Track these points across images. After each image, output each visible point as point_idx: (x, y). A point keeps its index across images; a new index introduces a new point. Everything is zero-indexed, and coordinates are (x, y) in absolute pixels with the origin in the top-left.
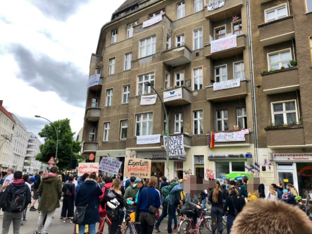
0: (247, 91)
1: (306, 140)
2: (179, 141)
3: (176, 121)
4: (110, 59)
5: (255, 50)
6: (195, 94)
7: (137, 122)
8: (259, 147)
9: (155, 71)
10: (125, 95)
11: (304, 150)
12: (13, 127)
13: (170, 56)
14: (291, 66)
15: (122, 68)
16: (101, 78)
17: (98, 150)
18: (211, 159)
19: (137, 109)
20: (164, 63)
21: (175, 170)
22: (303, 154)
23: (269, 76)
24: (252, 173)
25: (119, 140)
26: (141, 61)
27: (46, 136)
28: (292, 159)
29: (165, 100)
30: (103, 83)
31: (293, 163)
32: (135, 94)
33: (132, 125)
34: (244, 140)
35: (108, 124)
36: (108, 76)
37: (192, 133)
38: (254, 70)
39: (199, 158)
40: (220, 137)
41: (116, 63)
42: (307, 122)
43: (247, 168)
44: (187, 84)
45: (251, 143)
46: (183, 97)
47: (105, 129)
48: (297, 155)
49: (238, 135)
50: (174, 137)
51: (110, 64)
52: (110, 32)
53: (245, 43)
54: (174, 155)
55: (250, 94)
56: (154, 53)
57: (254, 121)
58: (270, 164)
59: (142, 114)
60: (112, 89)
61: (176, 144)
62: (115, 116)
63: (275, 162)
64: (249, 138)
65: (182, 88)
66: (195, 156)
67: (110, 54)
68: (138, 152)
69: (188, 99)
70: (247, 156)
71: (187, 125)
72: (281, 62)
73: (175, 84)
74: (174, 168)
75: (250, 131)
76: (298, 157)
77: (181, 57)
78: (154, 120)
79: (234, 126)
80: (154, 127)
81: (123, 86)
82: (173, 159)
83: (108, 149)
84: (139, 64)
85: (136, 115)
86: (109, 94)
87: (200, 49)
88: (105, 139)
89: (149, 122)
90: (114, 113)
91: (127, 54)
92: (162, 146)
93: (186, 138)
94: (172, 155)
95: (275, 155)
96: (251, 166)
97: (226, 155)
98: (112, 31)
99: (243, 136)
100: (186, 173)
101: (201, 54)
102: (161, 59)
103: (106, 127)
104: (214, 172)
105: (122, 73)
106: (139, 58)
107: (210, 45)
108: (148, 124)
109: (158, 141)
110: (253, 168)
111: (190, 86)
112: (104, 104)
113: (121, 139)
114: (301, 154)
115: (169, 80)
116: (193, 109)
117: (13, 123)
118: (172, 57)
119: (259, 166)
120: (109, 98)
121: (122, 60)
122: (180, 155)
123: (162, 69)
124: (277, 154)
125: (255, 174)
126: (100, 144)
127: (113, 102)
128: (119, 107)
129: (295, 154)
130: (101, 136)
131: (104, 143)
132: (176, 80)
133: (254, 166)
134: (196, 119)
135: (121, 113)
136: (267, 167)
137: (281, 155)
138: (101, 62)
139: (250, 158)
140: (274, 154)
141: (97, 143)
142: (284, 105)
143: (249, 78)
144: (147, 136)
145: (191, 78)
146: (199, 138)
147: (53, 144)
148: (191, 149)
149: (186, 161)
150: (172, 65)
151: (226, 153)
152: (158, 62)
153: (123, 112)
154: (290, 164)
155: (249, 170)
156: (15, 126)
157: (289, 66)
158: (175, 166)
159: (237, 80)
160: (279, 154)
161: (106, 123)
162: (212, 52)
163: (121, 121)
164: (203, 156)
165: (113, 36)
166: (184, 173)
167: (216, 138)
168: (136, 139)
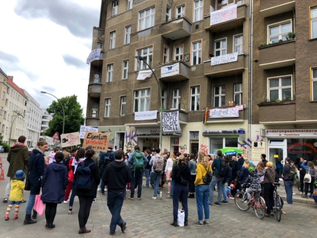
0: (245, 66)
1: (297, 116)
2: (174, 117)
3: (174, 97)
4: (111, 33)
5: (255, 22)
6: (194, 69)
7: (135, 98)
8: (252, 124)
9: (153, 44)
10: (125, 71)
11: (296, 127)
12: (26, 104)
13: (169, 29)
14: (289, 39)
15: (123, 42)
16: (102, 52)
17: (100, 125)
18: (205, 134)
19: (135, 85)
20: (163, 37)
21: (171, 146)
22: (295, 130)
23: (266, 49)
24: (244, 149)
25: (120, 116)
26: (140, 35)
27: (53, 112)
28: (283, 135)
29: (162, 76)
30: (104, 58)
31: (284, 139)
32: (133, 70)
33: (131, 101)
34: (238, 116)
35: (109, 100)
36: (109, 50)
37: (188, 109)
38: (253, 44)
39: (194, 133)
40: (215, 113)
41: (116, 36)
42: (300, 98)
43: (240, 144)
44: (186, 58)
45: (244, 119)
46: (180, 72)
47: (106, 105)
48: (288, 131)
49: (232, 111)
50: (170, 113)
51: (111, 38)
52: (111, 3)
53: (246, 14)
54: (170, 131)
55: (247, 69)
56: (153, 25)
57: (249, 97)
58: (262, 140)
59: (140, 90)
60: (112, 64)
61: (172, 120)
62: (115, 92)
63: (266, 138)
64: (243, 114)
65: (180, 63)
66: (191, 132)
67: (111, 27)
68: (137, 128)
69: (185, 74)
70: (239, 132)
71: (184, 101)
72: (281, 34)
73: (175, 59)
74: (171, 144)
75: (245, 107)
76: (289, 133)
77: (180, 30)
78: (151, 96)
79: (230, 102)
80: (151, 103)
81: (124, 61)
82: (170, 135)
83: (110, 125)
84: (138, 37)
85: (134, 91)
86: (110, 69)
87: (200, 21)
88: (107, 115)
89: (147, 98)
90: (115, 89)
91: (127, 27)
92: (158, 122)
93: (181, 114)
94: (168, 131)
95: (267, 132)
96: (244, 142)
97: (220, 131)
98: (113, 2)
99: (237, 112)
100: (181, 149)
101: (201, 26)
102: (159, 32)
103: (107, 103)
104: (208, 148)
105: (122, 47)
106: (138, 30)
107: (210, 17)
108: (145, 99)
109: (155, 117)
110: (246, 143)
111: (189, 61)
112: (105, 80)
113: (121, 115)
114: (292, 130)
115: (168, 55)
116: (190, 84)
117: (25, 100)
118: (170, 30)
119: (251, 142)
120: (110, 73)
121: (123, 33)
122: (176, 131)
123: (160, 42)
124: (269, 130)
125: (247, 150)
126: (101, 120)
127: (114, 78)
128: (120, 83)
129: (287, 130)
130: (102, 112)
131: (105, 119)
132: (175, 55)
133: (247, 142)
134: (193, 95)
135: (121, 89)
136: (259, 143)
137: (273, 132)
138: (103, 36)
139: (243, 134)
140: (266, 130)
141: (98, 119)
142: (280, 81)
143: (247, 52)
144: (145, 112)
145: (190, 52)
146: (195, 114)
147: (61, 120)
148: (187, 125)
149: (182, 137)
150: (172, 39)
151: (219, 129)
152: (156, 35)
153: (123, 88)
154: (281, 140)
155: (242, 145)
156: (27, 103)
157: (287, 39)
158: (171, 141)
159: (235, 55)
160: (272, 130)
161: (107, 99)
162: (211, 24)
163: (121, 97)
164: (198, 132)
165: (113, 7)
166: (180, 149)
167: (211, 114)
168: (134, 115)
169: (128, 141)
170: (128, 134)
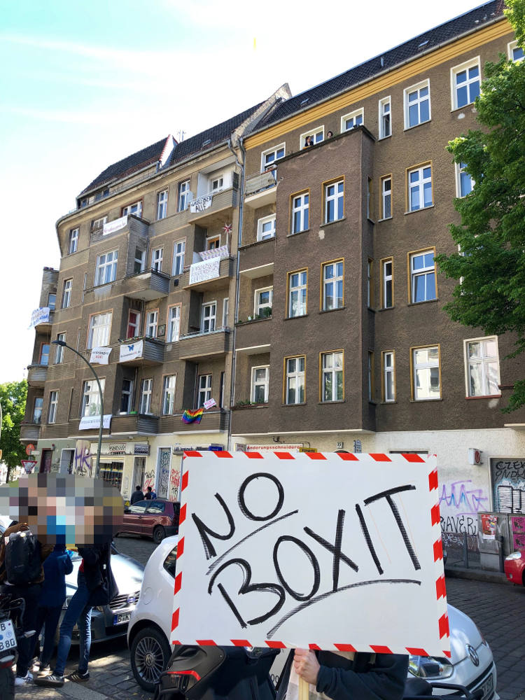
3: (144, 392)
4: (66, 281)
6: (169, 348)
7: (85, 393)
9: (112, 309)
11: (279, 440)
13: (134, 286)
16: (51, 313)
17: (41, 438)
18: (177, 452)
19: (86, 372)
20: (125, 298)
22: (277, 445)
25: (69, 421)
26: (97, 291)
29: (122, 360)
30: (54, 322)
32: (85, 347)
36: (62, 310)
37: (160, 413)
39: (165, 451)
44: (161, 331)
45: (223, 428)
46: (143, 354)
51: (66, 290)
55: (231, 352)
56: (115, 279)
60: (65, 333)
62: (66, 381)
65: (144, 340)
66: (161, 449)
67: (66, 272)
69: (154, 357)
71: (155, 399)
73: (147, 331)
75: (226, 409)
78: (106, 392)
83: (54, 437)
84: (94, 296)
85: (84, 382)
87: (180, 275)
88: (52, 420)
90: (65, 376)
92: (112, 433)
97: (194, 448)
98: (71, 231)
100: (148, 476)
101: (180, 283)
102: (121, 290)
103: (55, 399)
105: (79, 307)
106: (96, 284)
107: (189, 271)
109: (108, 425)
111: (164, 335)
112: (52, 360)
114: (274, 446)
115: (138, 324)
123: (122, 306)
124: (250, 446)
126: (43, 429)
127: (65, 357)
128: (73, 365)
129: (269, 446)
130: (45, 414)
131: (49, 426)
132: (148, 324)
134: (167, 390)
137: (254, 448)
140: (247, 446)
141: (39, 427)
143: (232, 328)
145: (166, 321)
146: (168, 421)
149: (150, 458)
151: (194, 444)
152: (117, 294)
161: (54, 393)
162: (190, 283)
164: (169, 449)
165: (73, 239)
166: (145, 477)
169: (78, 465)
170: (79, 454)
